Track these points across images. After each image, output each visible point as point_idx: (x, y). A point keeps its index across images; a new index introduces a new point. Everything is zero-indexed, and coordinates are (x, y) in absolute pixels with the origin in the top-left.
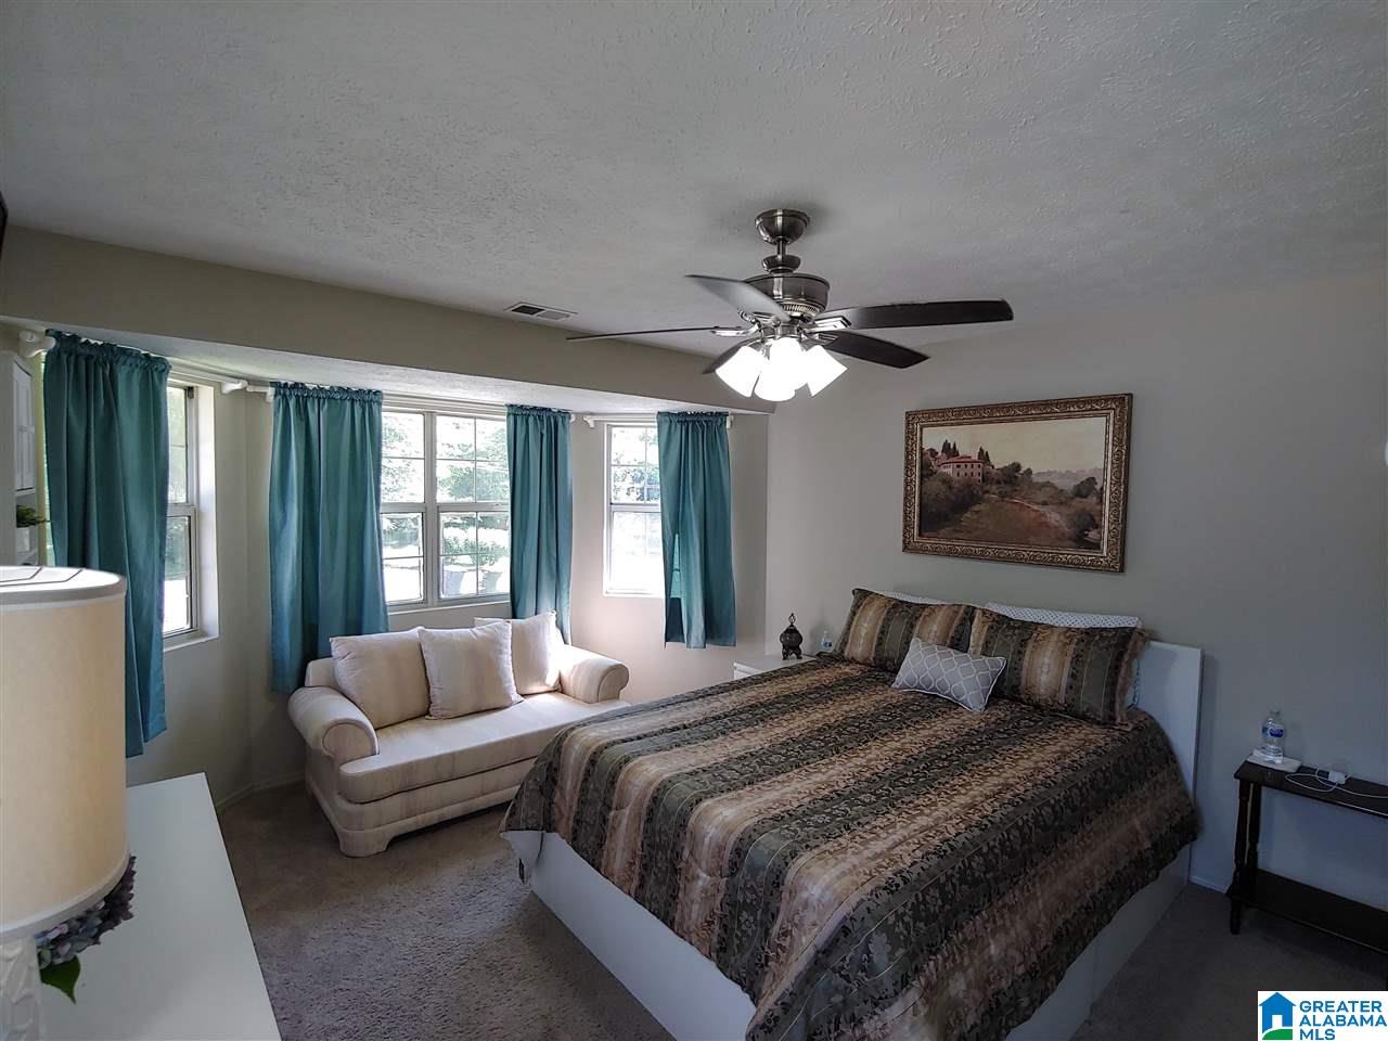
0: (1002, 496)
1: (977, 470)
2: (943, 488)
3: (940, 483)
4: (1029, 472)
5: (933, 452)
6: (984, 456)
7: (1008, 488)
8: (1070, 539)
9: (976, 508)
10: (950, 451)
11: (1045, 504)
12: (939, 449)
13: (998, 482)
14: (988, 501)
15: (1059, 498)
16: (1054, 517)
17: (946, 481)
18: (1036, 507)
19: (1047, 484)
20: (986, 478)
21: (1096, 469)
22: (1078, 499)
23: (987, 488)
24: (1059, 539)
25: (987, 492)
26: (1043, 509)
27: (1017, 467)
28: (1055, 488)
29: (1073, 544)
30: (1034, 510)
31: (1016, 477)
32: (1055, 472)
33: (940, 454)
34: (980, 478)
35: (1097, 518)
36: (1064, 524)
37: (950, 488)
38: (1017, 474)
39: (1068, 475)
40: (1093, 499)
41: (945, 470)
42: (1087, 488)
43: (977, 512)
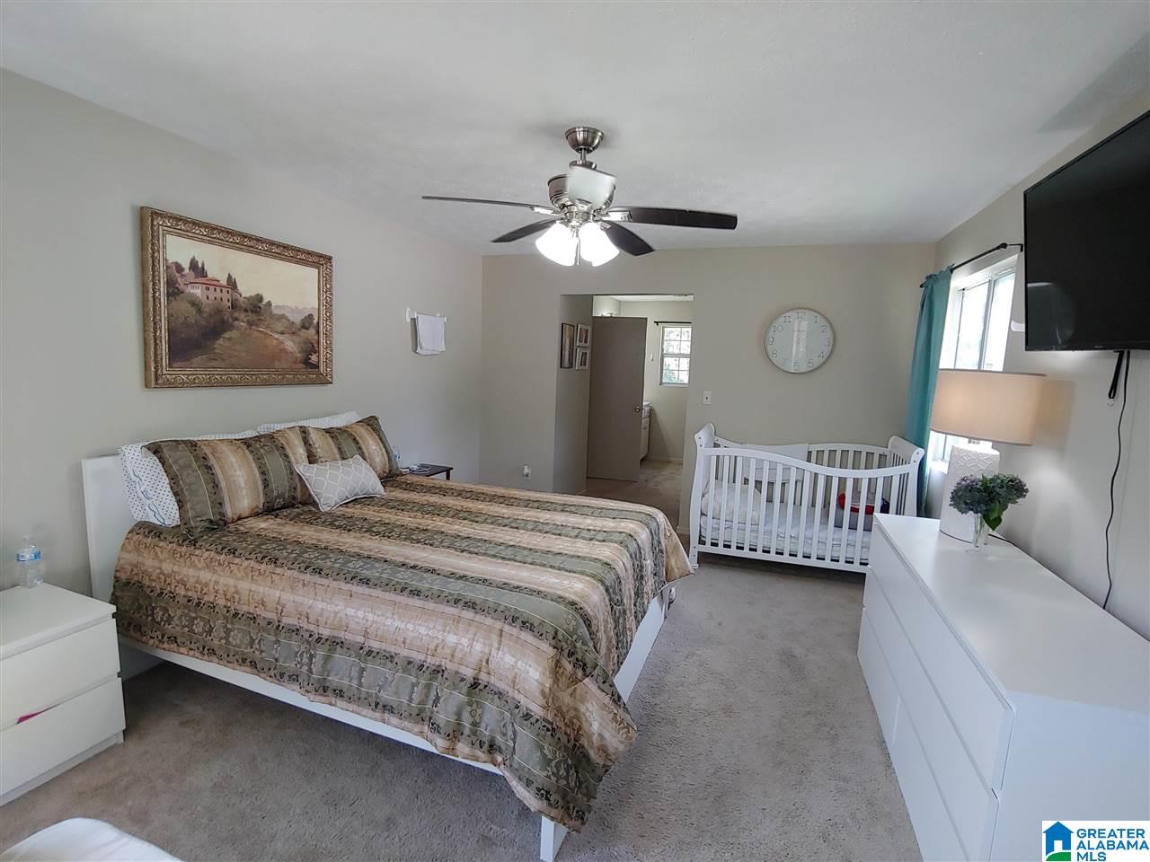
0: (250, 324)
1: (226, 296)
2: (193, 311)
3: (189, 306)
4: (269, 304)
5: (179, 268)
6: (232, 284)
7: (253, 317)
8: (301, 362)
9: (227, 335)
10: (198, 270)
11: (282, 333)
12: (186, 265)
13: (246, 311)
14: (238, 328)
15: (292, 330)
16: (290, 345)
17: (195, 303)
18: (276, 336)
19: (283, 317)
20: (234, 306)
21: (313, 308)
22: (303, 330)
23: (236, 315)
24: (295, 363)
25: (237, 319)
26: (281, 338)
27: (260, 298)
28: (289, 321)
29: (304, 366)
30: (277, 339)
31: (260, 307)
32: (287, 307)
33: (187, 271)
34: (230, 304)
35: (316, 346)
36: (297, 351)
37: (200, 311)
38: (260, 305)
39: (293, 311)
40: (312, 331)
41: (192, 291)
42: (307, 323)
43: (230, 339)
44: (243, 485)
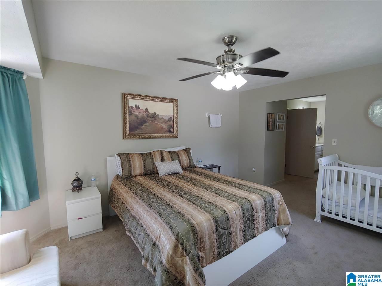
0: (152, 121)
1: (145, 114)
2: (136, 118)
3: (135, 117)
4: (158, 115)
5: (132, 107)
6: (147, 110)
7: (153, 119)
8: (168, 131)
9: (145, 124)
10: (137, 107)
11: (162, 123)
12: (134, 106)
13: (151, 117)
14: (148, 122)
15: (165, 122)
16: (164, 126)
17: (136, 116)
18: (160, 124)
19: (162, 118)
20: (148, 116)
21: (172, 115)
22: (169, 122)
23: (148, 119)
24: (166, 132)
25: (148, 120)
26: (161, 124)
27: (155, 113)
28: (164, 119)
29: (169, 132)
30: (160, 125)
31: (155, 116)
32: (164, 115)
33: (134, 108)
34: (146, 116)
35: (173, 126)
36: (166, 128)
37: (138, 118)
38: (155, 115)
39: (166, 116)
40: (172, 122)
41: (136, 113)
42: (170, 119)
43: (146, 126)
44: (138, 166)
